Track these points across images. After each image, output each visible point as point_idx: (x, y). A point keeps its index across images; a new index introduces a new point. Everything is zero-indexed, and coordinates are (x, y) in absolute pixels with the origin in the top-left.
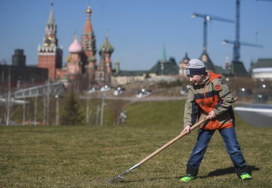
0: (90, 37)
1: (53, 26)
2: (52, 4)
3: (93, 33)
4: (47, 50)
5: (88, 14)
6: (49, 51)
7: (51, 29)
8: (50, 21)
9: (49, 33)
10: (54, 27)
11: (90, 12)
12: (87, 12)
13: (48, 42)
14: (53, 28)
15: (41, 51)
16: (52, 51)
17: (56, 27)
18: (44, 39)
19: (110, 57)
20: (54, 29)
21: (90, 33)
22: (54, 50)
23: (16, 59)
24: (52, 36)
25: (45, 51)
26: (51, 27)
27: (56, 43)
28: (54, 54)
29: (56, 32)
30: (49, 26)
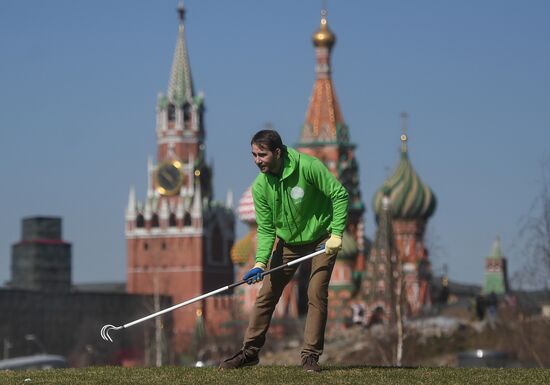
0: (331, 151)
1: (186, 107)
2: (182, 13)
3: (343, 132)
4: (164, 215)
5: (322, 52)
6: (173, 221)
7: (179, 125)
8: (173, 90)
9: (173, 141)
10: (194, 108)
11: (330, 44)
12: (317, 43)
13: (169, 179)
14: (187, 118)
15: (140, 222)
16: (187, 220)
17: (201, 110)
18: (152, 168)
19: (419, 235)
20: (195, 119)
21: (330, 135)
22: (196, 214)
23: (26, 264)
24: (183, 151)
25: (155, 222)
26: (179, 114)
27: (205, 180)
28: (194, 231)
29: (201, 133)
30: (171, 110)
